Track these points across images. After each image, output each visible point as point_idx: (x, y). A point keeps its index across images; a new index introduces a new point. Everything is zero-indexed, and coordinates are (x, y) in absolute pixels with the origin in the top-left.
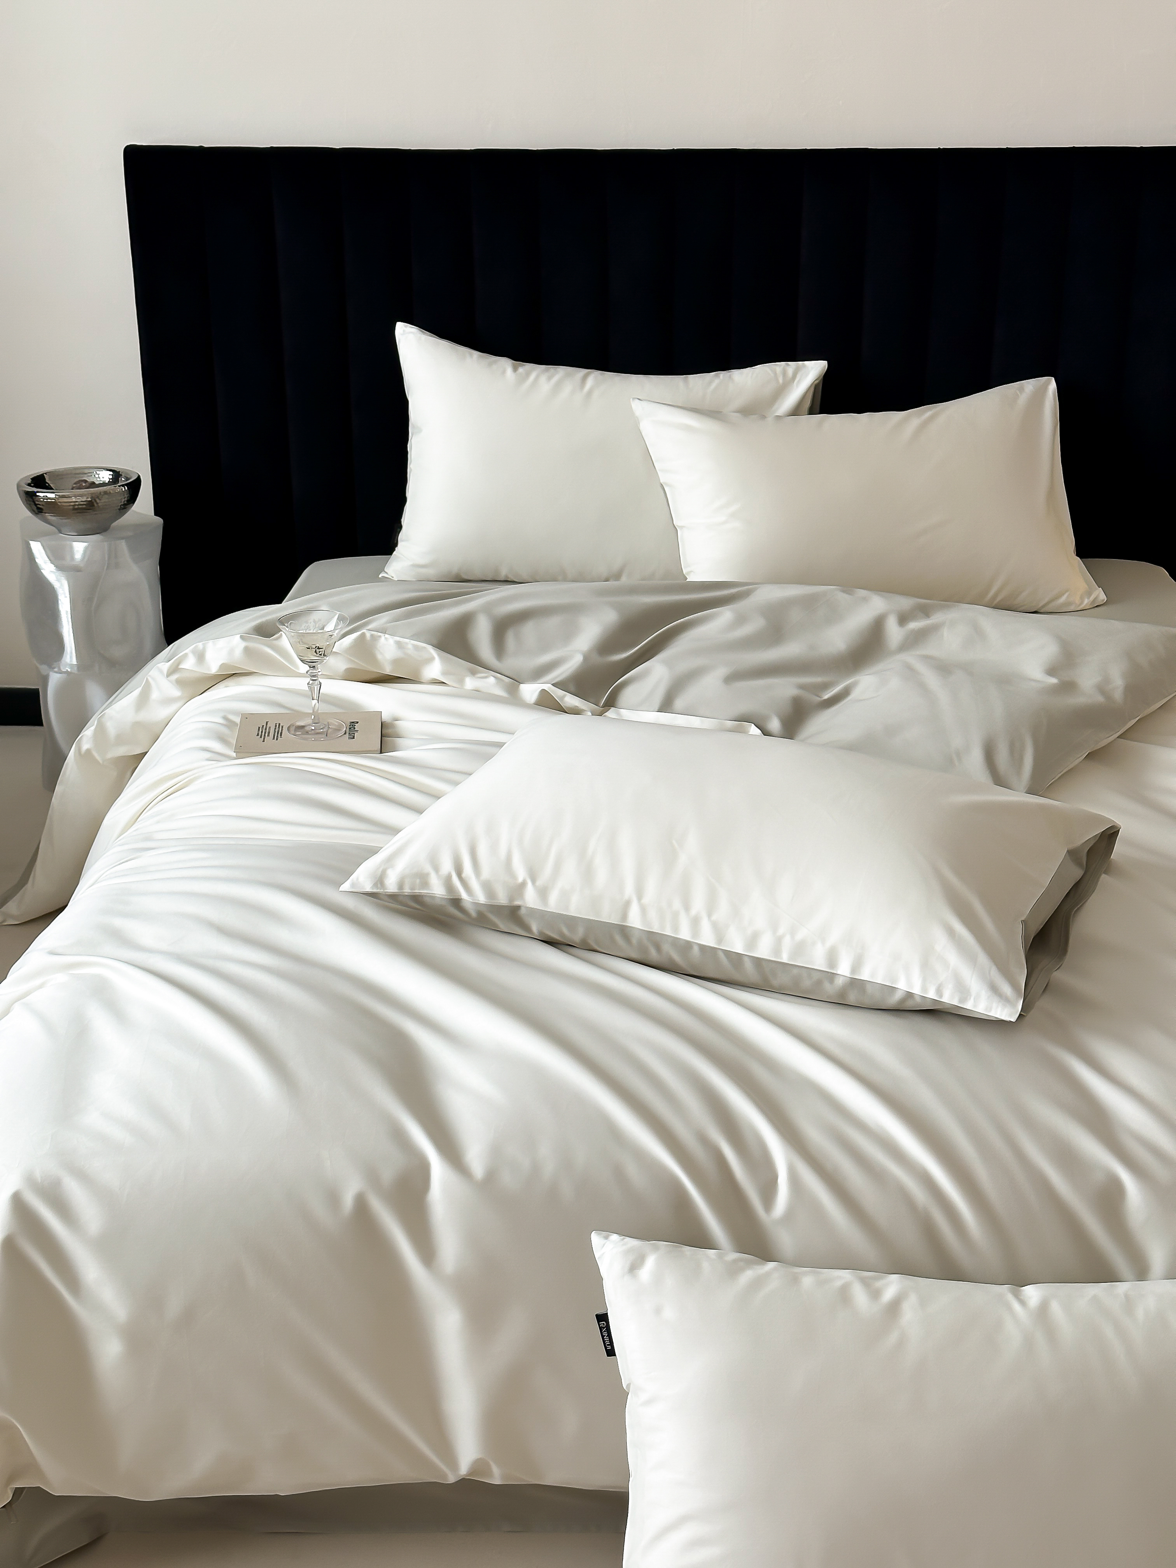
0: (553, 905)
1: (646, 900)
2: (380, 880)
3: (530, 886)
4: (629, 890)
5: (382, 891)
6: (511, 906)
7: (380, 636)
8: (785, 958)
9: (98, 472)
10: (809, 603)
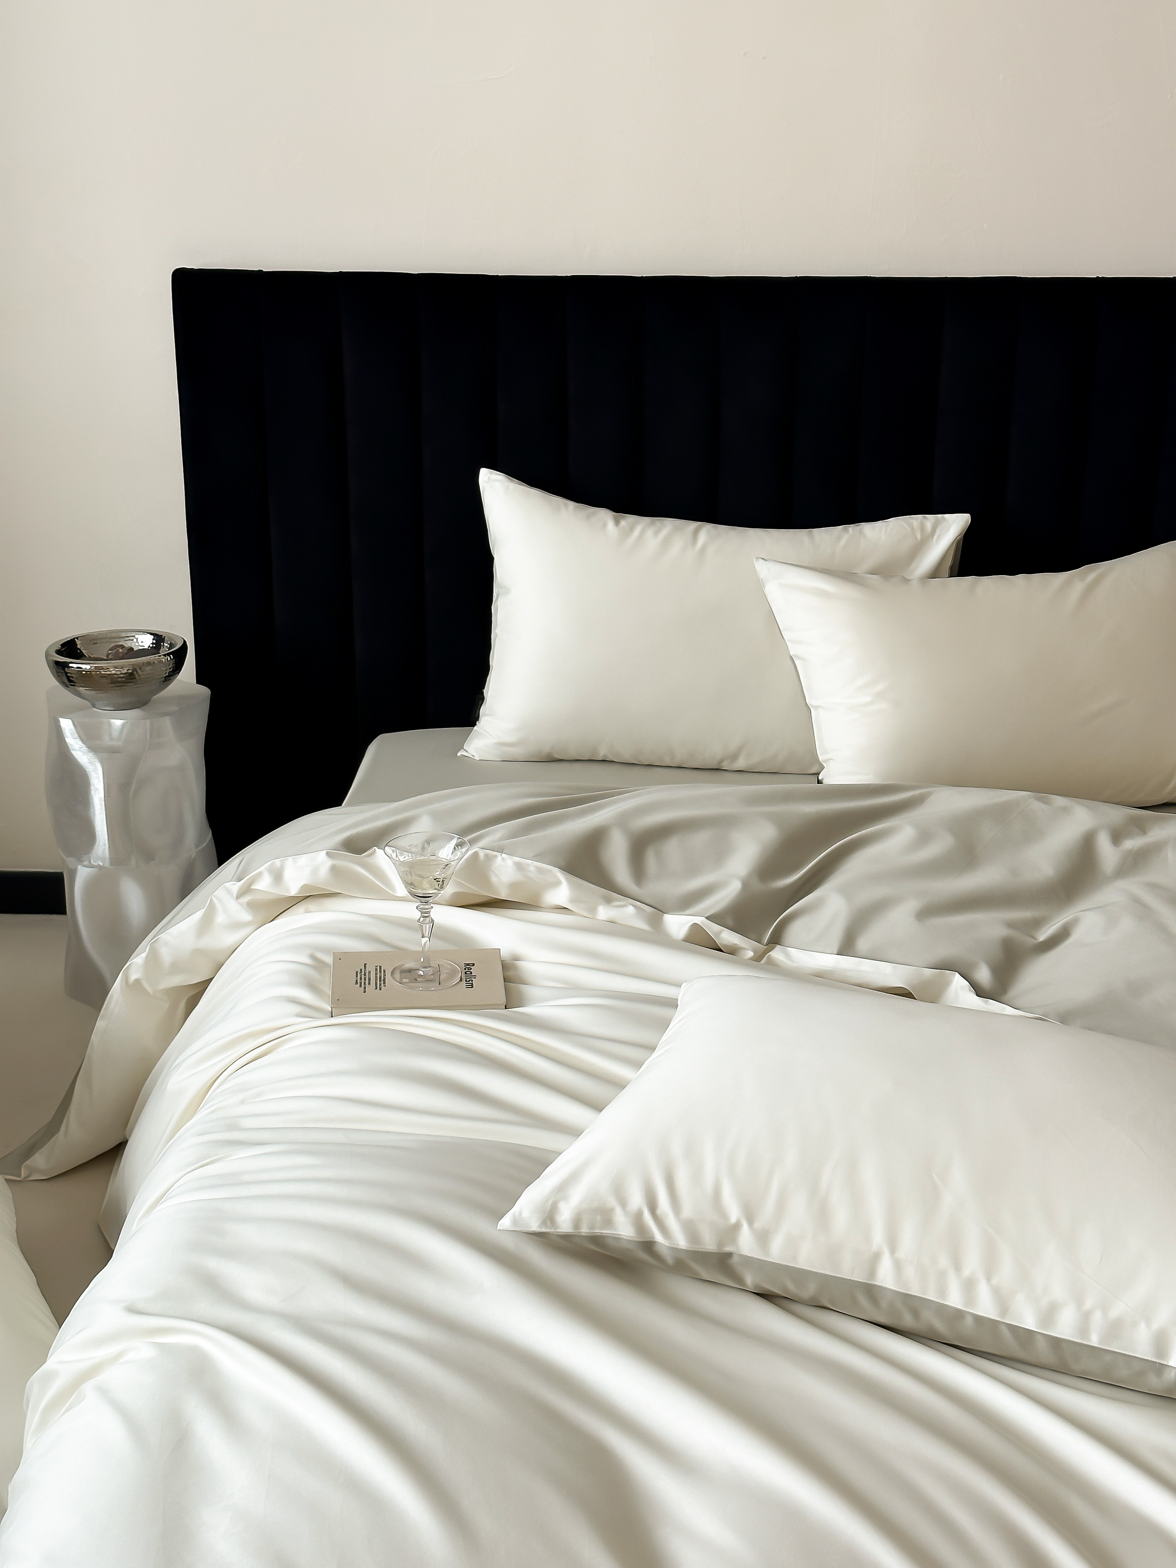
0: (776, 1253)
1: (901, 1254)
2: (550, 1216)
3: (745, 1227)
4: (878, 1238)
5: (553, 1230)
6: (719, 1253)
7: (496, 856)
8: (1094, 1340)
9: (136, 636)
10: (1001, 813)
